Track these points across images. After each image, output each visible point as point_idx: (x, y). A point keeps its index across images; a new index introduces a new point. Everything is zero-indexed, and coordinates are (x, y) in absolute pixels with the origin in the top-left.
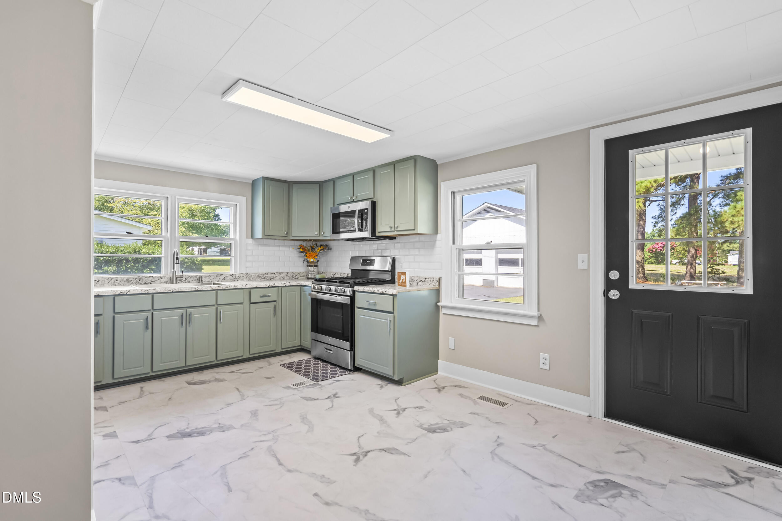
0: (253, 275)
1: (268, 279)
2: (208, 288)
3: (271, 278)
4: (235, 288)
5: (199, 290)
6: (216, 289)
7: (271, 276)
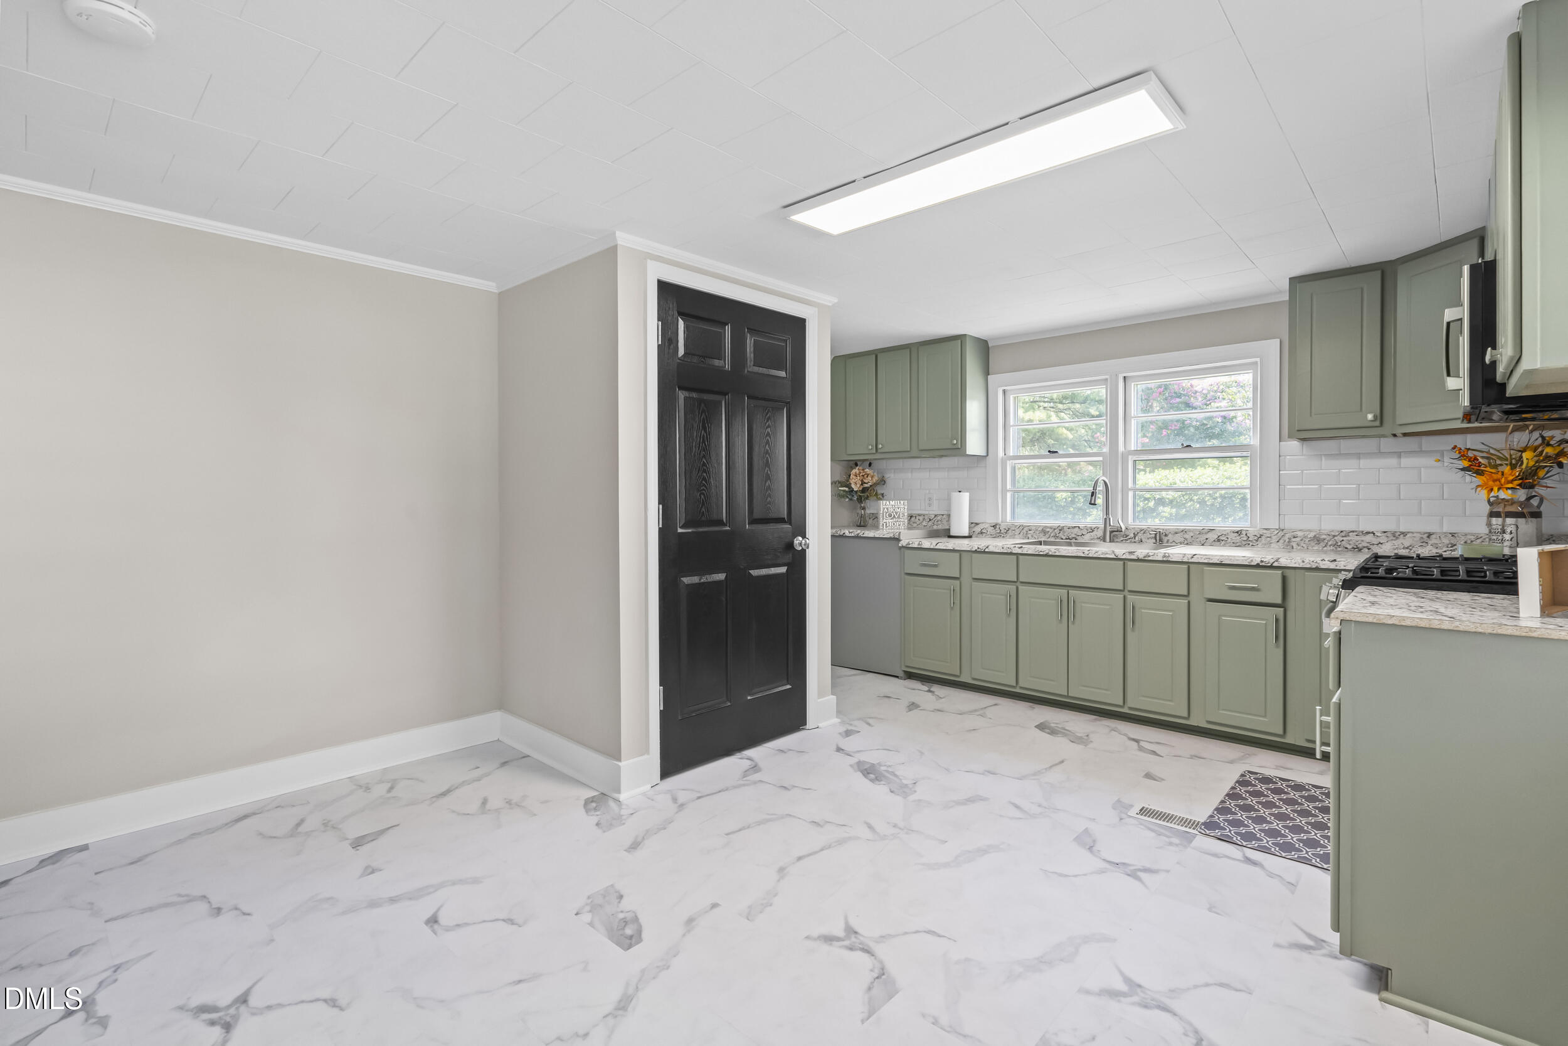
0: (1300, 534)
1: (1349, 547)
2: (1107, 554)
3: (1360, 546)
4: (1164, 559)
5: (1090, 555)
6: (1124, 557)
7: (1362, 541)
